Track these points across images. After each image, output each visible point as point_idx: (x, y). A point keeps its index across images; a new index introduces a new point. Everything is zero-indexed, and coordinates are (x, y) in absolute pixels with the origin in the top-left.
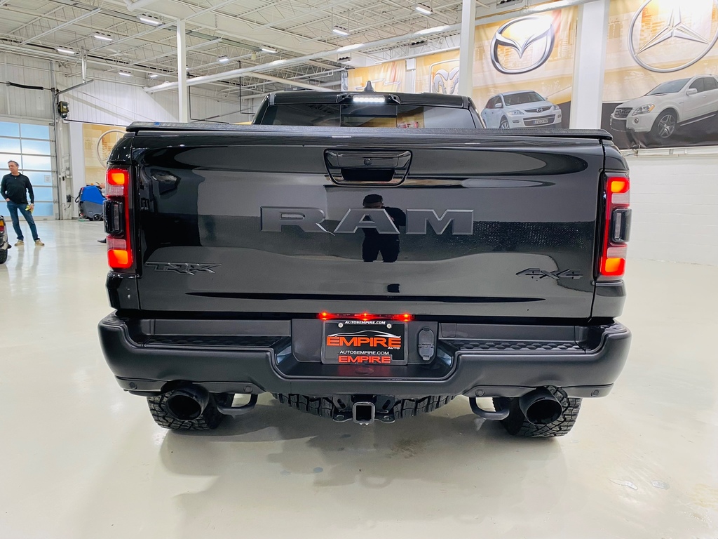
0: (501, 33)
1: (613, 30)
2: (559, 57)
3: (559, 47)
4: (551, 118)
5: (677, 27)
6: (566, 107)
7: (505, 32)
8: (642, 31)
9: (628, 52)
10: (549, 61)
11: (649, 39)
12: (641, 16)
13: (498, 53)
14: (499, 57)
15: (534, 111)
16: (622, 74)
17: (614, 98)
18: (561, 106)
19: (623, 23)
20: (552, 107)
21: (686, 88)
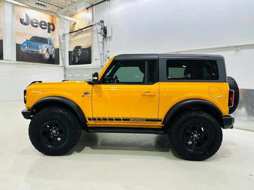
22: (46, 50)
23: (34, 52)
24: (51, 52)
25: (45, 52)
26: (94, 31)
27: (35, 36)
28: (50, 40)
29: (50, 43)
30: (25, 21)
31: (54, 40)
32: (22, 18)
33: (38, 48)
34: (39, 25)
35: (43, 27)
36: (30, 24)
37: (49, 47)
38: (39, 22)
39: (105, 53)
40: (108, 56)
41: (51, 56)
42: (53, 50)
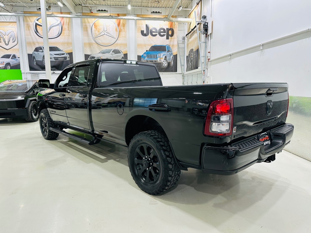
0: (38, 20)
1: (85, 28)
2: (65, 35)
3: (65, 31)
4: (65, 58)
5: (106, 32)
6: (71, 54)
7: (39, 20)
8: (95, 31)
9: (91, 37)
10: (62, 36)
11: (97, 34)
12: (94, 25)
13: (38, 29)
14: (38, 30)
15: (58, 55)
16: (90, 44)
17: (88, 53)
18: (69, 54)
19: (88, 27)
20: (65, 54)
21: (111, 52)
22: (164, 59)
23: (153, 61)
24: (169, 59)
25: (163, 60)
27: (153, 45)
28: (169, 47)
29: (169, 50)
30: (145, 32)
31: (173, 46)
32: (143, 30)
33: (156, 58)
34: (157, 33)
35: (162, 34)
36: (150, 34)
37: (168, 54)
38: (158, 30)
40: (209, 58)
41: (169, 64)
42: (171, 57)
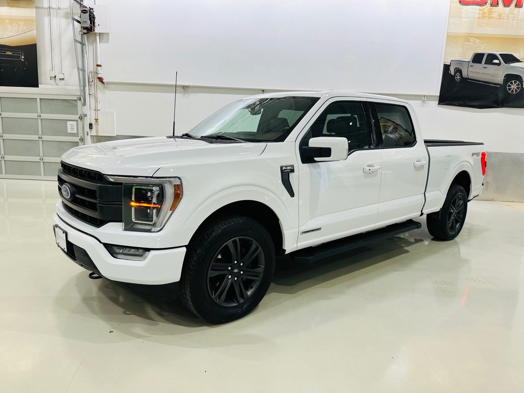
26: (43, 8)
39: (89, 67)
40: (100, 76)
